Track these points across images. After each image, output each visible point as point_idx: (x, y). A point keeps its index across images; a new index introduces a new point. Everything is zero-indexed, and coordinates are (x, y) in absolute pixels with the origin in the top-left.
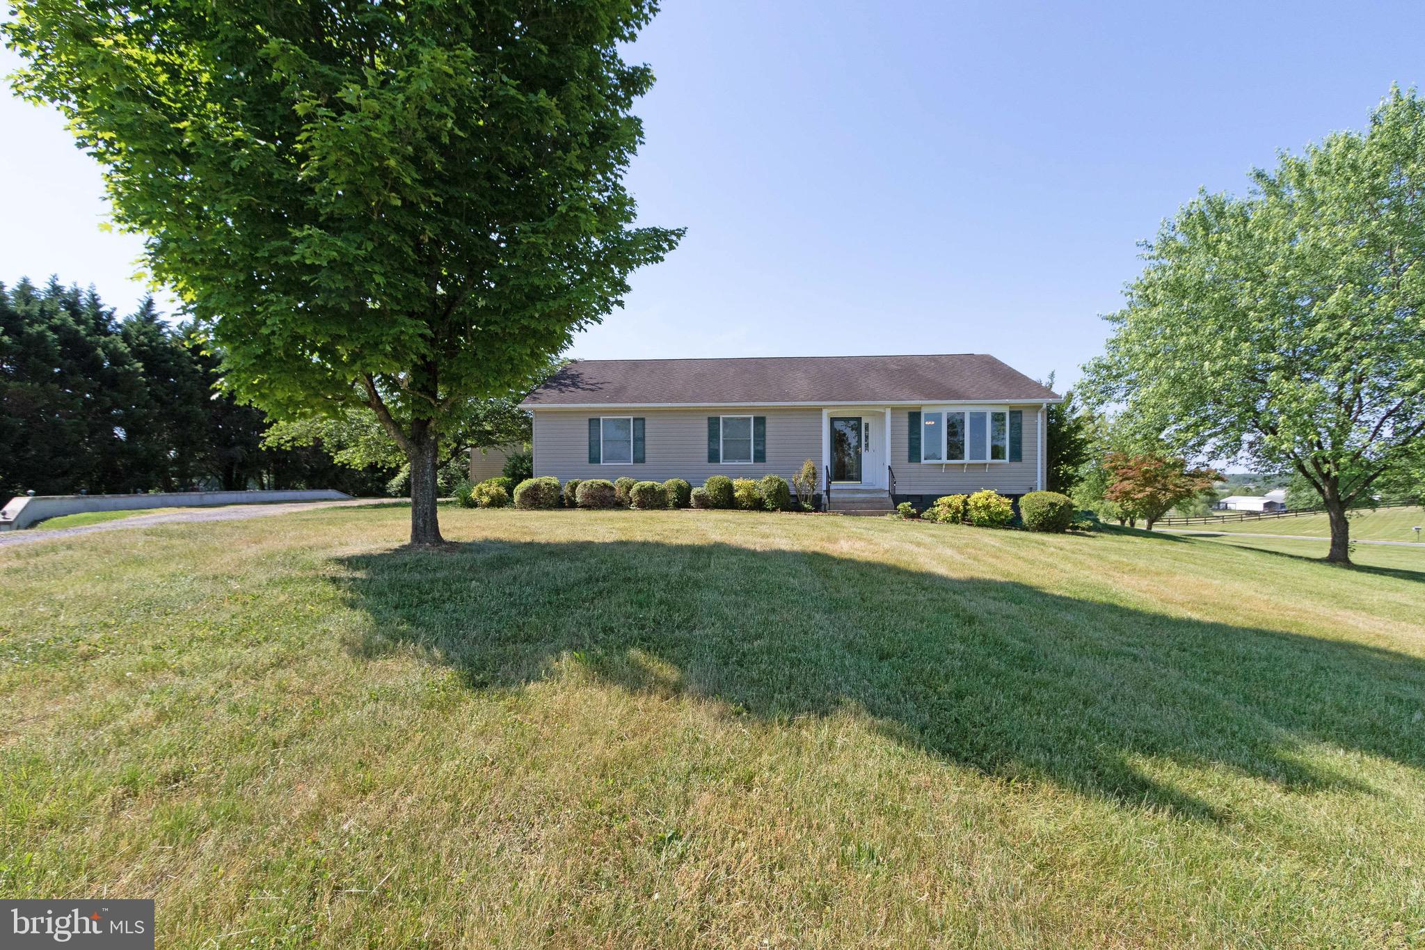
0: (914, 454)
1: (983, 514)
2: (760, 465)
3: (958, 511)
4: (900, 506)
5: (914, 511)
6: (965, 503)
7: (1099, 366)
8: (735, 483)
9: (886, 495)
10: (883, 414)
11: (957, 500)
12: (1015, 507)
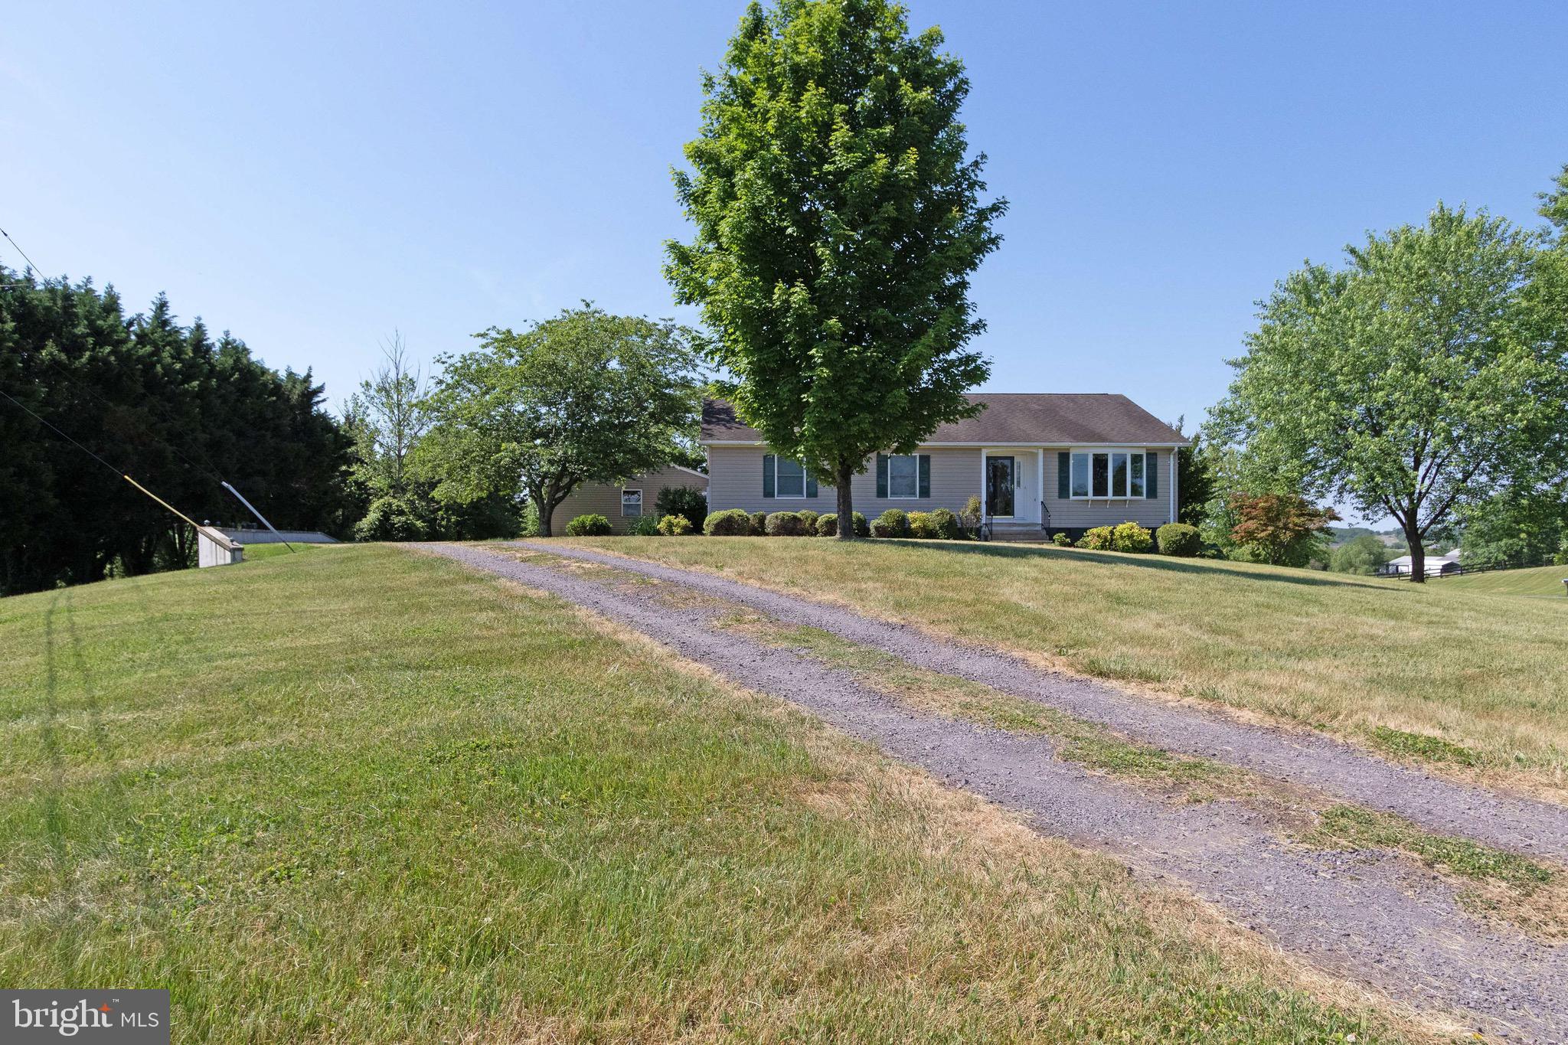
0: (1063, 491)
1: (1127, 543)
2: (924, 500)
3: (1106, 540)
4: (1055, 537)
5: (1068, 540)
6: (1112, 533)
7: (1223, 412)
8: (910, 515)
9: (1039, 528)
10: (1036, 454)
11: (1105, 531)
12: (1153, 536)
